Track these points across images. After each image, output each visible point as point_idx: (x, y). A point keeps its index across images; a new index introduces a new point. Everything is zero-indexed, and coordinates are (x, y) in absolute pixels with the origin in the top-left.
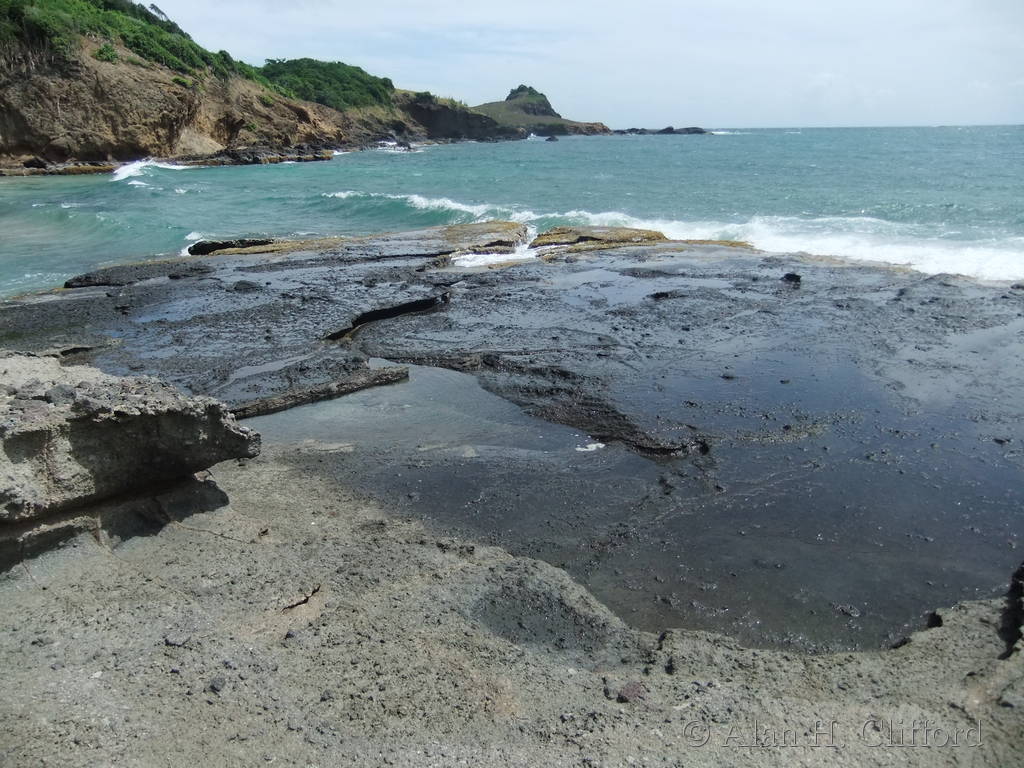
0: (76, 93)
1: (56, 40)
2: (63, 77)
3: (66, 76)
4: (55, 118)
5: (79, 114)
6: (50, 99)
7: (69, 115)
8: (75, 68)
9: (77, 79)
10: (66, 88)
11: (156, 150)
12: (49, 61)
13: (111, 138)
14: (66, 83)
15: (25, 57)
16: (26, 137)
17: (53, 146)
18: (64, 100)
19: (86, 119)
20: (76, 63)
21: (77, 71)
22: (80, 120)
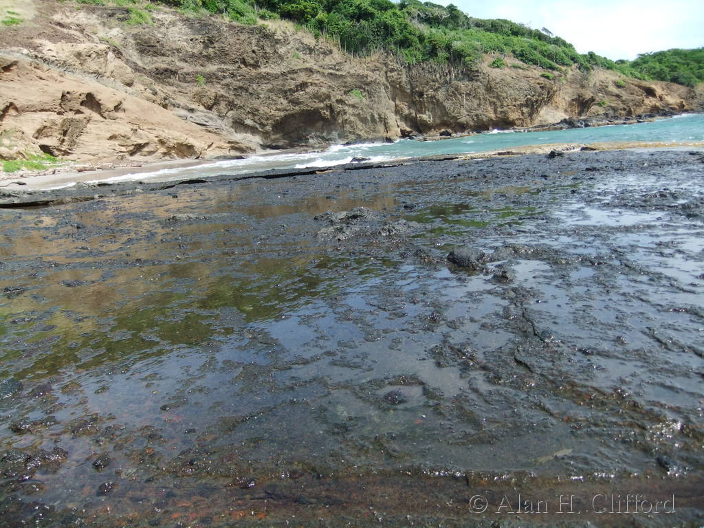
0: (475, 89)
1: (467, 58)
2: (469, 81)
3: (471, 80)
4: (462, 105)
5: (476, 102)
6: (460, 94)
7: (470, 103)
8: (476, 74)
9: (476, 81)
10: (470, 87)
11: (520, 122)
12: (462, 72)
13: (493, 116)
14: (470, 84)
15: (450, 72)
16: (445, 119)
17: (459, 123)
18: (468, 94)
19: (479, 105)
20: (477, 71)
21: (478, 76)
22: (476, 106)
